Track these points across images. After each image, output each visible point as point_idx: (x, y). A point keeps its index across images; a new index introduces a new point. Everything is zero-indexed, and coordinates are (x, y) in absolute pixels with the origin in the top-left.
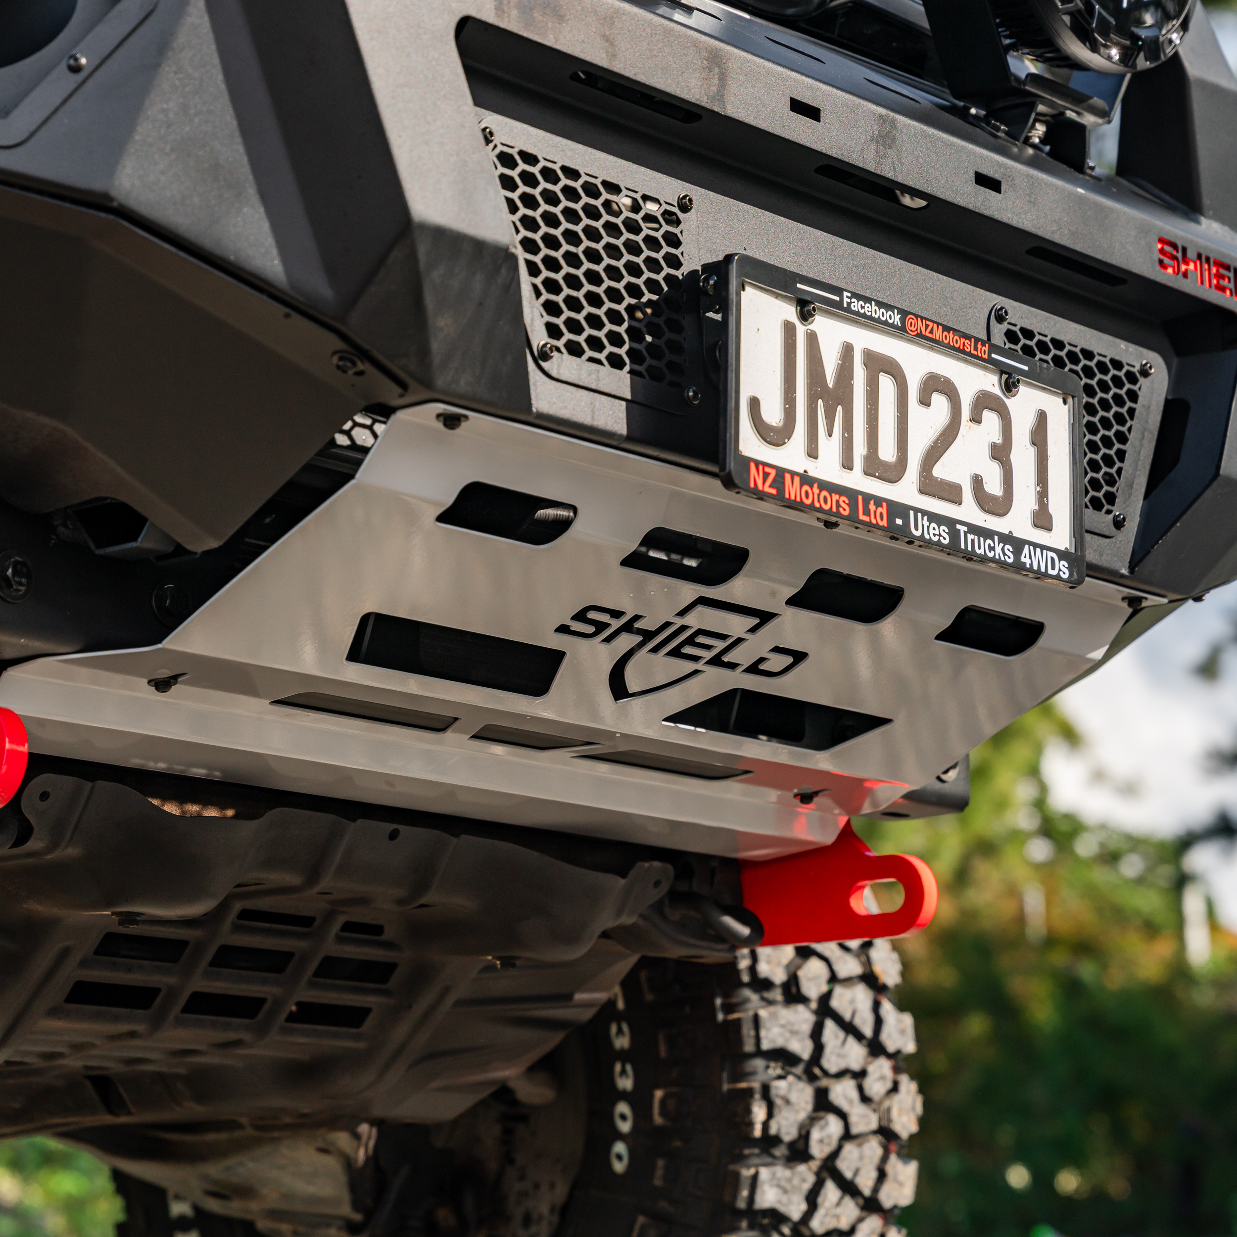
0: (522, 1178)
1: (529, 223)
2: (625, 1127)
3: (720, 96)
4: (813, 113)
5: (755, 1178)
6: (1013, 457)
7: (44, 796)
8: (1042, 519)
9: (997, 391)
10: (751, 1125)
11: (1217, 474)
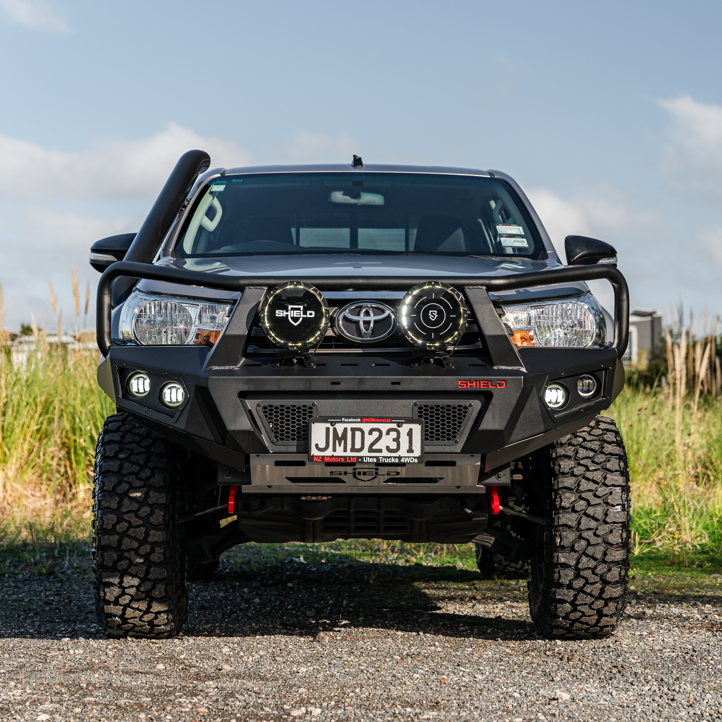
4: (338, 383)
5: (558, 556)
6: (401, 440)
8: (410, 451)
9: (396, 427)
10: (557, 543)
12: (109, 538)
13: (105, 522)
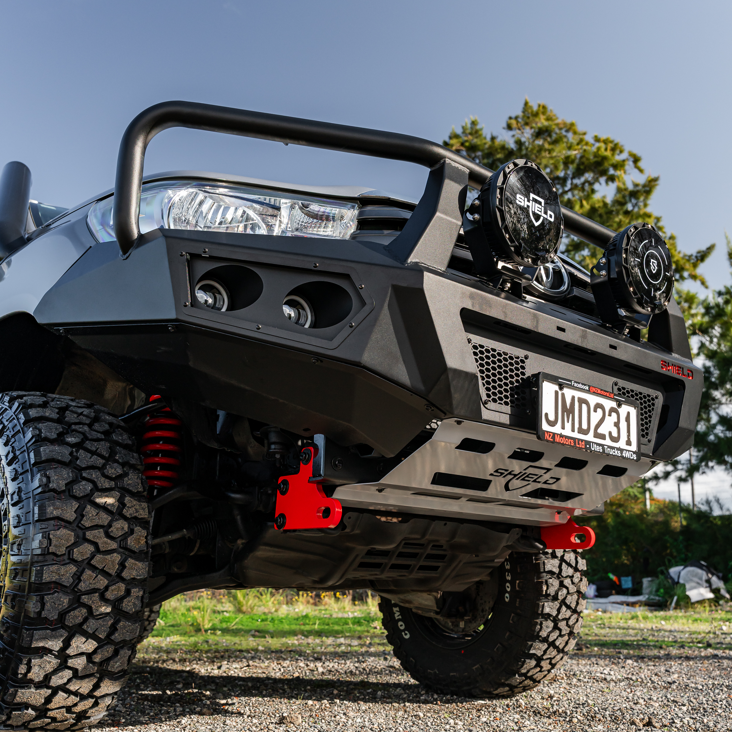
0: (481, 599)
1: (482, 365)
2: (509, 590)
3: (537, 327)
4: (563, 330)
5: (543, 605)
6: (620, 425)
7: (350, 518)
8: (629, 443)
9: (616, 407)
10: (543, 591)
11: (678, 426)
12: (58, 569)
13: (54, 542)
